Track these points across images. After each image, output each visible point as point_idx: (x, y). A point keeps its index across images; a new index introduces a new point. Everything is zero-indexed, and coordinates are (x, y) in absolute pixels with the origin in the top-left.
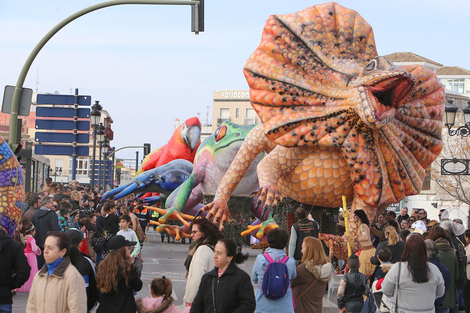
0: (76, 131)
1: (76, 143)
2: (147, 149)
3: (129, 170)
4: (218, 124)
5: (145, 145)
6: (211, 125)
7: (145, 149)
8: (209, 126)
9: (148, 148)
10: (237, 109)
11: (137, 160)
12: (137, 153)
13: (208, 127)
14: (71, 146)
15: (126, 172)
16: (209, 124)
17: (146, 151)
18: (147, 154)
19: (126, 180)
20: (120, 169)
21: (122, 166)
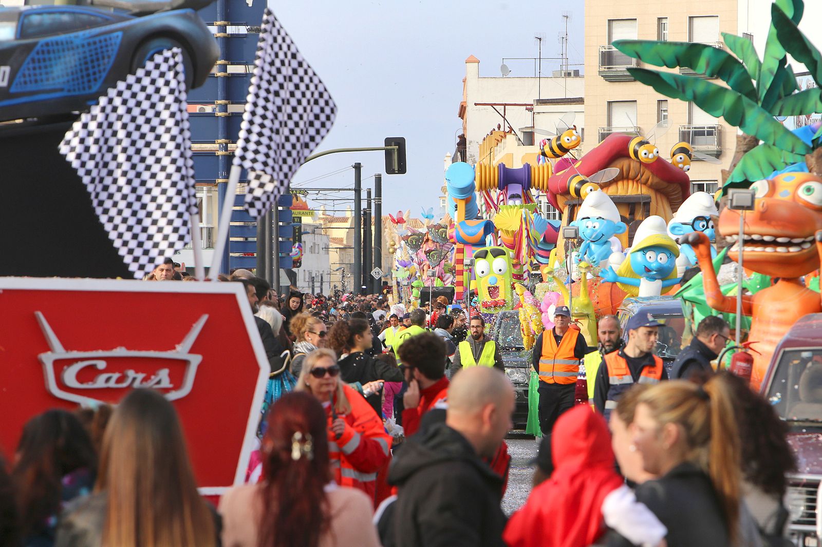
0: (226, 106)
1: (227, 144)
2: (396, 153)
3: (322, 222)
4: (602, 69)
5: (388, 141)
6: (577, 74)
7: (389, 154)
8: (569, 74)
9: (399, 150)
10: (660, 19)
11: (358, 190)
12: (358, 167)
13: (569, 79)
14: (211, 154)
15: (315, 229)
16: (571, 69)
17: (393, 161)
18: (396, 169)
19: (315, 253)
20: (300, 218)
21: (304, 211)
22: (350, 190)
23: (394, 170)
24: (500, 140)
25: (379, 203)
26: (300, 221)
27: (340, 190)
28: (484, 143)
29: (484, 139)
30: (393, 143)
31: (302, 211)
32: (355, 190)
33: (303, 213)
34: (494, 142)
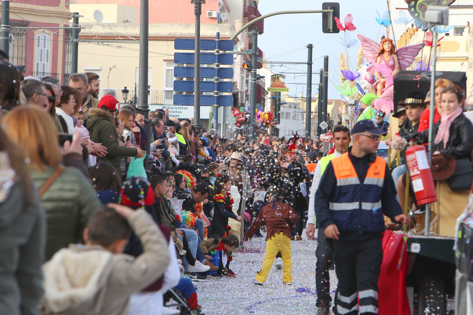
7: (325, 16)
9: (334, 13)
11: (310, 64)
12: (310, 47)
15: (296, 106)
17: (329, 22)
18: (331, 29)
19: (295, 120)
20: (280, 93)
21: (283, 88)
22: (304, 63)
23: (329, 30)
24: (413, 34)
25: (326, 76)
26: (280, 95)
27: (297, 63)
28: (401, 39)
29: (401, 36)
30: (329, 7)
31: (281, 88)
32: (308, 64)
33: (282, 90)
34: (409, 36)
